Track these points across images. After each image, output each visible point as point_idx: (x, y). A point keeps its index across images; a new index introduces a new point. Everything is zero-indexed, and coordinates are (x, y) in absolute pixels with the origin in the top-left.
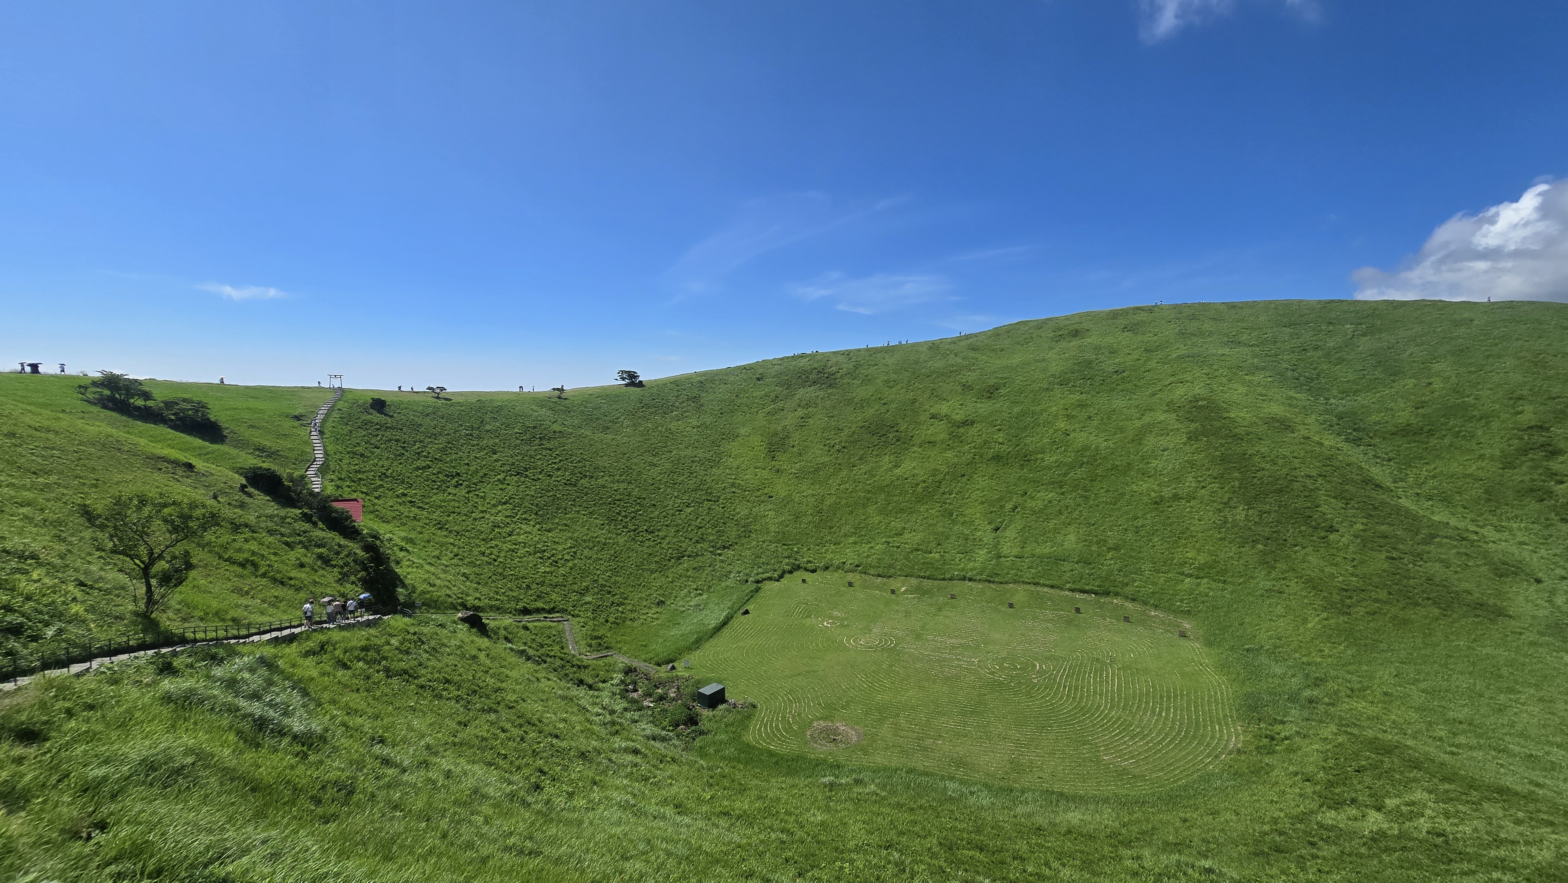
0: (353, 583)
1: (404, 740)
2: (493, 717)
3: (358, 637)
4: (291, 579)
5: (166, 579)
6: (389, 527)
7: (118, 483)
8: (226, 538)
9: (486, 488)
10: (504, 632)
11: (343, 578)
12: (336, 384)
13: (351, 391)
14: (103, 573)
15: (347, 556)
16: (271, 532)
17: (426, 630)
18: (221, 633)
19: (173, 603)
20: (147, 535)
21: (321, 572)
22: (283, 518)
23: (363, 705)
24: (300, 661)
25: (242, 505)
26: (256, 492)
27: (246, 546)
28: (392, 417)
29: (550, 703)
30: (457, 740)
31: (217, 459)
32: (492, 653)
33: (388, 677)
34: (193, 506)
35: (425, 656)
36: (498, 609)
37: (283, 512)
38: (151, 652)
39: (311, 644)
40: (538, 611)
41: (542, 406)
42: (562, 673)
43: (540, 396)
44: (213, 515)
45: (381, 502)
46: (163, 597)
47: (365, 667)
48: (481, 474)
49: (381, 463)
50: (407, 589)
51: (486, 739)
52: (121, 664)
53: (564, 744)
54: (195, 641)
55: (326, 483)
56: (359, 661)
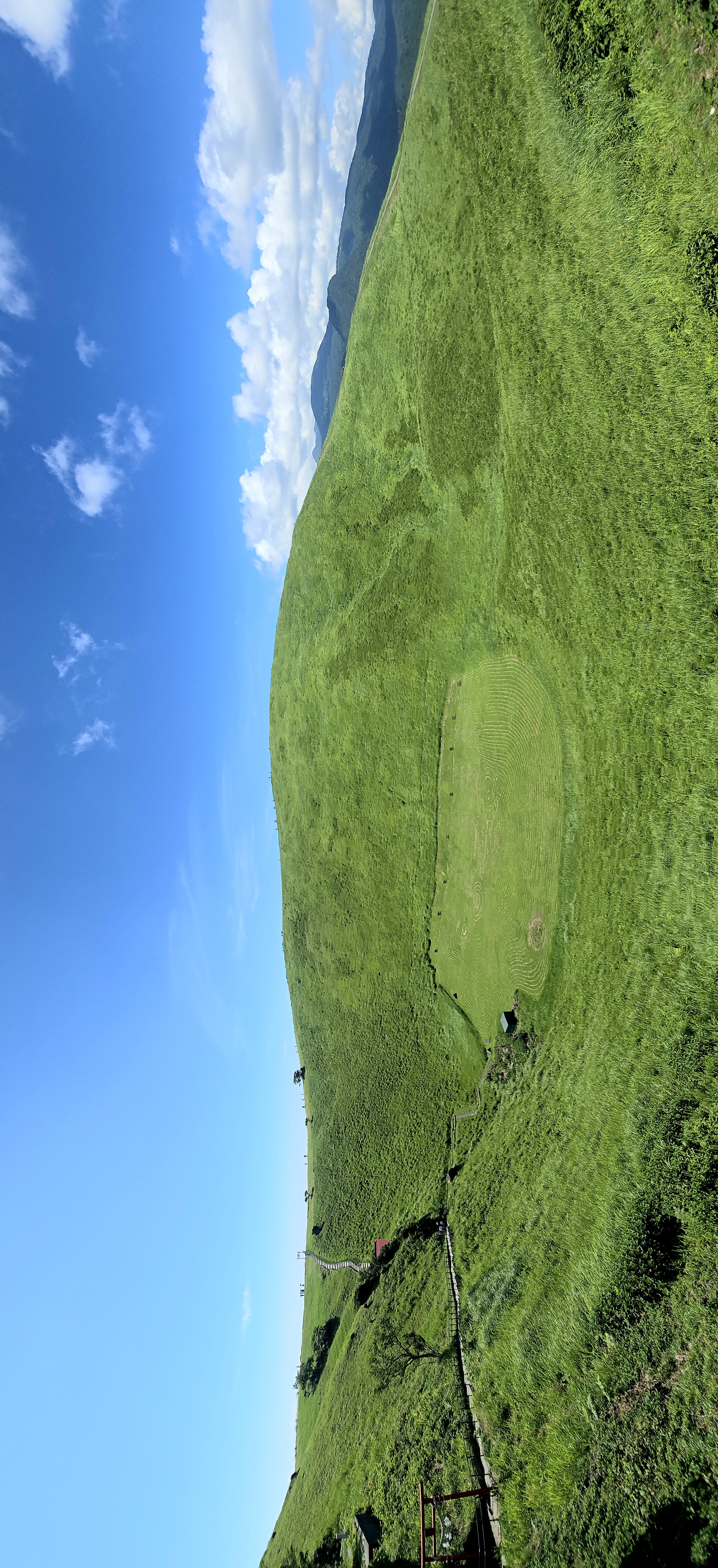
0: (426, 1244)
1: (524, 1213)
2: (513, 1161)
3: (460, 1240)
4: (422, 1279)
5: (420, 1347)
6: (393, 1223)
7: (363, 1374)
8: (397, 1315)
9: (370, 1167)
10: (461, 1155)
11: (422, 1249)
12: (303, 1255)
13: (307, 1247)
14: (415, 1380)
15: (410, 1247)
16: (394, 1290)
17: (457, 1201)
18: (454, 1316)
19: (434, 1343)
20: (393, 1358)
21: (419, 1262)
22: (386, 1283)
23: (501, 1237)
24: (472, 1272)
25: (377, 1307)
26: (369, 1299)
27: (402, 1304)
28: (324, 1223)
29: (506, 1127)
30: (525, 1182)
31: (349, 1320)
32: (474, 1162)
33: (484, 1223)
34: (377, 1333)
35: (473, 1201)
36: (446, 1159)
37: (382, 1284)
38: (462, 1354)
39: (462, 1267)
40: (448, 1134)
41: (318, 1132)
42: (488, 1119)
43: (310, 1133)
44: (383, 1322)
45: (377, 1228)
46: (430, 1348)
47: (478, 1235)
48: (361, 1170)
49: (353, 1229)
50: (432, 1212)
51: (526, 1165)
52: (468, 1369)
53: (533, 1119)
54: (457, 1330)
55: (365, 1260)
56: (474, 1240)
